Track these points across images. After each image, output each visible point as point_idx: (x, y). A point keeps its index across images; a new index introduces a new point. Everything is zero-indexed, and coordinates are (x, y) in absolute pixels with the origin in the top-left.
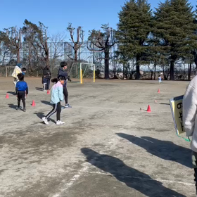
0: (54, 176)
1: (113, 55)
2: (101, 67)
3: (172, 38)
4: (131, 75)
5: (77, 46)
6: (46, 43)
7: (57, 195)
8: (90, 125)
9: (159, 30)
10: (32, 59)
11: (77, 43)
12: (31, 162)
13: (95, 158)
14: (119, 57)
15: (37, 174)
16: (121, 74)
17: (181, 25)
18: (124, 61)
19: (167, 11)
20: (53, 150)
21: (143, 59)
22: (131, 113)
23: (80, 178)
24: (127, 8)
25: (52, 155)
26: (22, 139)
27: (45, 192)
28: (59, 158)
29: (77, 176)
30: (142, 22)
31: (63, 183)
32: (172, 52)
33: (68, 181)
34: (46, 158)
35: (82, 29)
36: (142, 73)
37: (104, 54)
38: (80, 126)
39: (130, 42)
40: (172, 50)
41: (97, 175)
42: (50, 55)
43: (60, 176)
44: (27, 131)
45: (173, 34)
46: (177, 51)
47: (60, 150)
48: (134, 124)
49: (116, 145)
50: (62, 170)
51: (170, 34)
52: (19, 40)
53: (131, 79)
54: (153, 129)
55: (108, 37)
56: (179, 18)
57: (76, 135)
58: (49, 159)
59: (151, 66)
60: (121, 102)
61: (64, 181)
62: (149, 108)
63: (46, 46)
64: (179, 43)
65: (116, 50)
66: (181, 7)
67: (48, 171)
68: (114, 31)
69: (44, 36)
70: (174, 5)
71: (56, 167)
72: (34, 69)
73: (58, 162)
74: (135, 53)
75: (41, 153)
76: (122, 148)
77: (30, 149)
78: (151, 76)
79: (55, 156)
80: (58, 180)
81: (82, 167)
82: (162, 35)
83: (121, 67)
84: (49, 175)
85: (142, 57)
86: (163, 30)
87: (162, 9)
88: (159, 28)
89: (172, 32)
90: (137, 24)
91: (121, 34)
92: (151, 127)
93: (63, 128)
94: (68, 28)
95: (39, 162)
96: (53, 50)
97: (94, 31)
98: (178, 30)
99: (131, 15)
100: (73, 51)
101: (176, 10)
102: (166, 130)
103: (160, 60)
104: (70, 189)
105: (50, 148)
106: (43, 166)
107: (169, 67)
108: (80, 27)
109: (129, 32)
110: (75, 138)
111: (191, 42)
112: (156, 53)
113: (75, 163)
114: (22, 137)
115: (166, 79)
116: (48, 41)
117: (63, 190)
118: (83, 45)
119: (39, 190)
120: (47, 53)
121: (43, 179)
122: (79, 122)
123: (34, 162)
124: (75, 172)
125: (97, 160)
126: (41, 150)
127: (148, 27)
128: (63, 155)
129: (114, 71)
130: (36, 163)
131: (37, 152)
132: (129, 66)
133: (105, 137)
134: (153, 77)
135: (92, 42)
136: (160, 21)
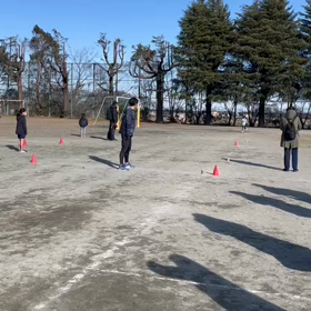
0: (42, 276)
1: (170, 86)
2: (150, 103)
3: (263, 60)
4: (198, 118)
5: (113, 69)
6: (64, 64)
7: (41, 306)
8: (118, 195)
9: (243, 48)
10: (41, 88)
11: (113, 65)
12: (12, 253)
13: (115, 248)
14: (180, 89)
15: (18, 271)
16: (182, 116)
17: (278, 40)
18: (187, 95)
19: (256, 18)
20: (50, 235)
21: (217, 93)
22: (186, 178)
23: (84, 280)
24: (194, 11)
25: (47, 243)
26: (5, 216)
27: (23, 300)
28: (57, 248)
29: (79, 276)
30: (217, 34)
31: (56, 287)
32: (263, 83)
33: (64, 283)
34: (36, 247)
35: (122, 43)
36: (214, 114)
37: (155, 83)
38: (101, 197)
39: (196, 65)
40: (262, 80)
41: (112, 275)
42: (69, 82)
43: (54, 276)
44: (15, 204)
45: (265, 54)
46: (270, 81)
47: (62, 235)
48: (186, 196)
49: (152, 229)
50: (57, 267)
51: (260, 55)
52: (21, 58)
53: (197, 123)
54: (215, 203)
55: (163, 56)
56: (274, 29)
57: (93, 211)
58: (42, 248)
59: (230, 104)
60: (174, 160)
61: (57, 283)
62: (215, 170)
63: (65, 69)
64: (273, 69)
65: (175, 77)
66: (278, 13)
67: (35, 267)
68: (172, 47)
69: (61, 52)
70: (268, 8)
71: (51, 262)
72: (43, 105)
73: (55, 254)
74: (204, 83)
75: (30, 239)
76: (161, 233)
77: (15, 232)
78: (229, 121)
79: (52, 244)
80: (48, 282)
81: (91, 262)
82: (247, 56)
83: (183, 104)
84: (36, 274)
85: (215, 90)
86: (248, 48)
87: (248, 14)
88: (242, 45)
89: (263, 52)
90: (209, 38)
91: (183, 53)
92: (213, 200)
93: (74, 200)
94: (99, 41)
95: (24, 253)
96: (75, 74)
97: (140, 46)
98: (272, 48)
99: (200, 23)
100: (108, 78)
101: (270, 16)
102: (234, 206)
103: (244, 95)
104: (64, 296)
105: (46, 231)
106: (30, 260)
107: (257, 107)
108: (119, 40)
109: (196, 50)
110: (89, 217)
111: (292, 68)
112: (238, 83)
113: (81, 256)
114: (5, 213)
115: (252, 125)
116: (68, 61)
117: (52, 298)
118: (122, 68)
119: (15, 298)
120: (65, 80)
121: (26, 280)
122: (100, 191)
123: (16, 252)
124: (79, 270)
125: (115, 251)
126: (32, 234)
127: (225, 43)
128: (65, 243)
129: (171, 111)
130: (19, 255)
131: (24, 238)
132: (194, 103)
133: (136, 215)
134: (232, 121)
135: (137, 64)
136: (245, 33)
